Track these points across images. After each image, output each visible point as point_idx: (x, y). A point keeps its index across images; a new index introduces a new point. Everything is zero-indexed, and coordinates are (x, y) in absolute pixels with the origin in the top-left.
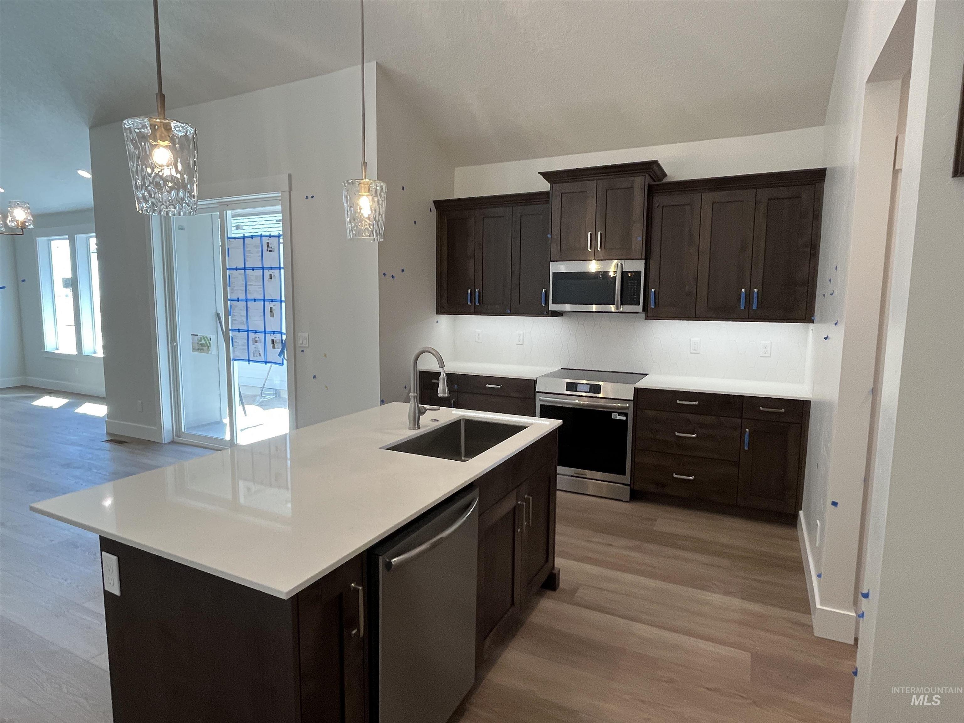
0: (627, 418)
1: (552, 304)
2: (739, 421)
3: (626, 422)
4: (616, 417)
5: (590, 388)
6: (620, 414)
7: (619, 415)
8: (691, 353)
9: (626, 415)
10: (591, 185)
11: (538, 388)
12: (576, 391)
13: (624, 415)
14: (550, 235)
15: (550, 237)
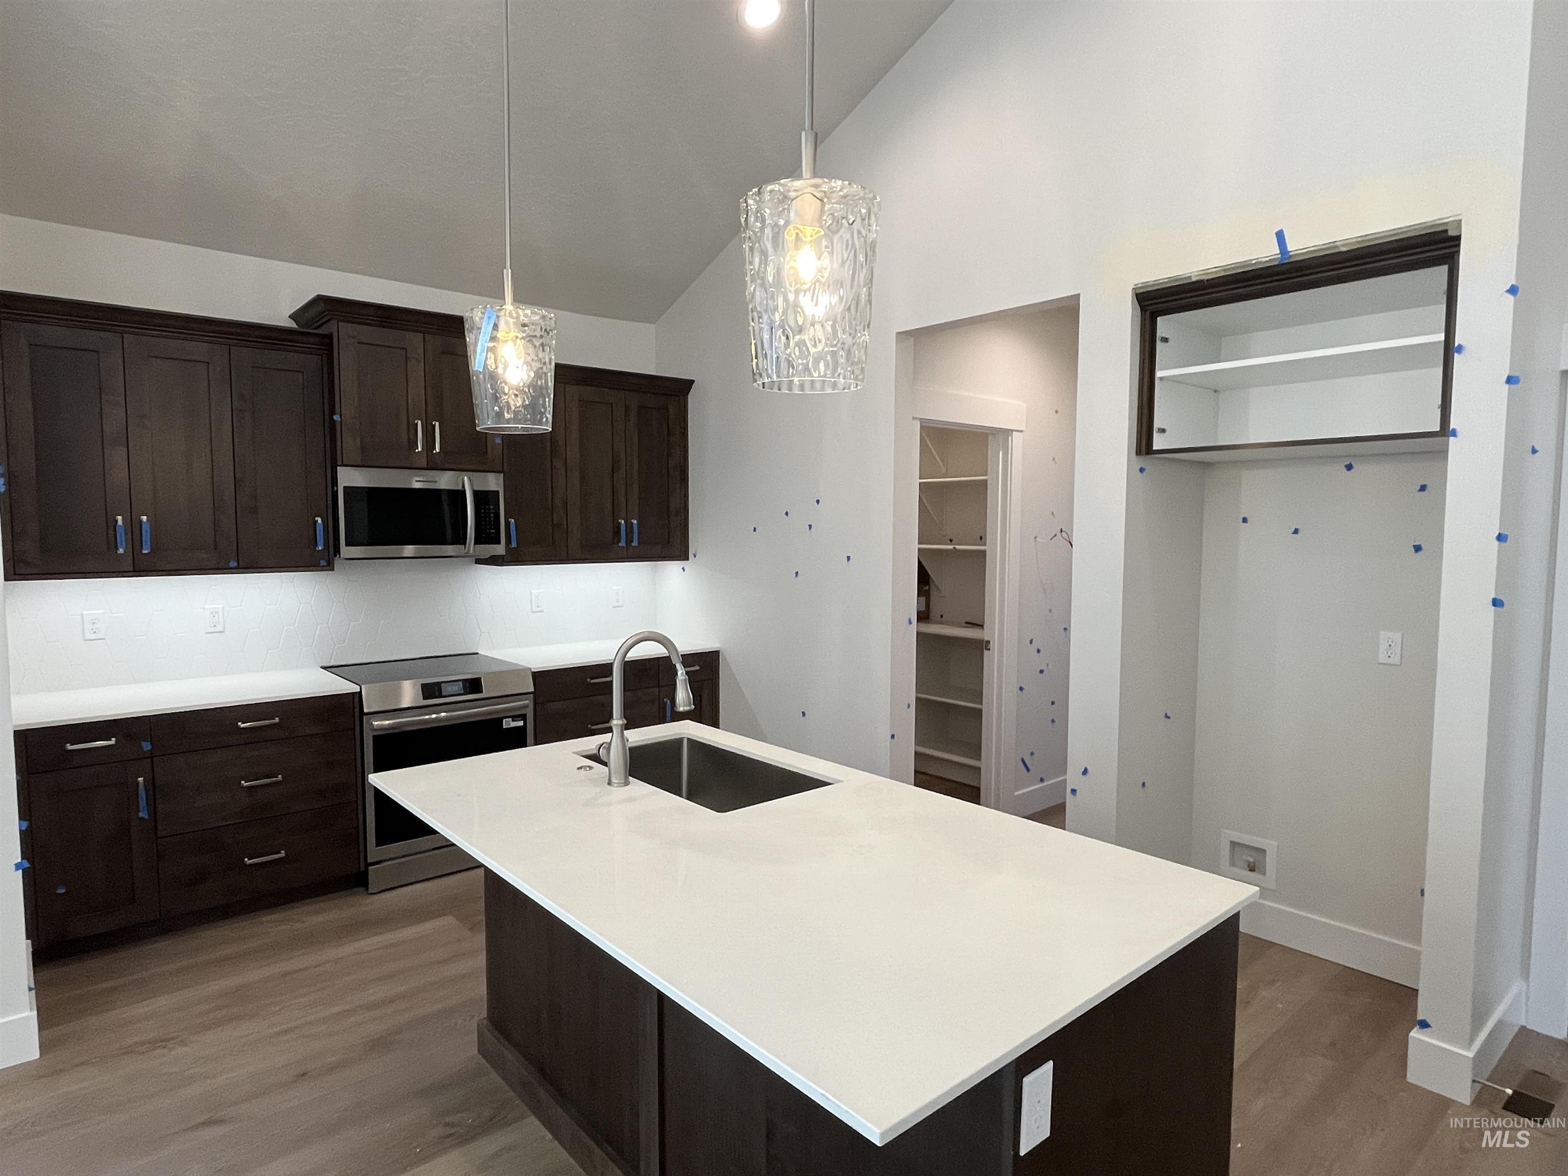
0: (525, 723)
1: (347, 545)
2: (656, 690)
3: (523, 729)
4: (510, 725)
5: (464, 686)
6: (514, 718)
7: (513, 721)
8: (534, 612)
9: (523, 717)
10: (415, 340)
11: (369, 707)
12: (441, 696)
13: (520, 719)
14: (338, 416)
15: (339, 420)
